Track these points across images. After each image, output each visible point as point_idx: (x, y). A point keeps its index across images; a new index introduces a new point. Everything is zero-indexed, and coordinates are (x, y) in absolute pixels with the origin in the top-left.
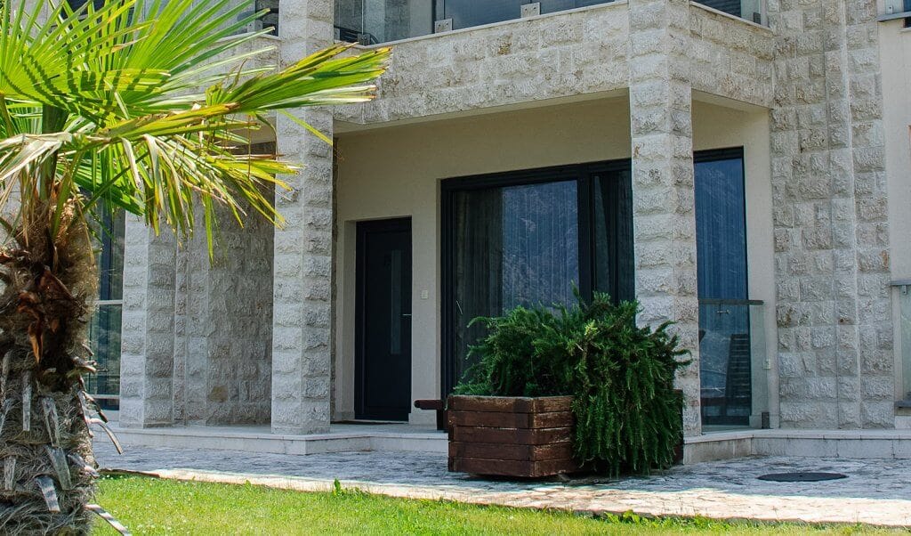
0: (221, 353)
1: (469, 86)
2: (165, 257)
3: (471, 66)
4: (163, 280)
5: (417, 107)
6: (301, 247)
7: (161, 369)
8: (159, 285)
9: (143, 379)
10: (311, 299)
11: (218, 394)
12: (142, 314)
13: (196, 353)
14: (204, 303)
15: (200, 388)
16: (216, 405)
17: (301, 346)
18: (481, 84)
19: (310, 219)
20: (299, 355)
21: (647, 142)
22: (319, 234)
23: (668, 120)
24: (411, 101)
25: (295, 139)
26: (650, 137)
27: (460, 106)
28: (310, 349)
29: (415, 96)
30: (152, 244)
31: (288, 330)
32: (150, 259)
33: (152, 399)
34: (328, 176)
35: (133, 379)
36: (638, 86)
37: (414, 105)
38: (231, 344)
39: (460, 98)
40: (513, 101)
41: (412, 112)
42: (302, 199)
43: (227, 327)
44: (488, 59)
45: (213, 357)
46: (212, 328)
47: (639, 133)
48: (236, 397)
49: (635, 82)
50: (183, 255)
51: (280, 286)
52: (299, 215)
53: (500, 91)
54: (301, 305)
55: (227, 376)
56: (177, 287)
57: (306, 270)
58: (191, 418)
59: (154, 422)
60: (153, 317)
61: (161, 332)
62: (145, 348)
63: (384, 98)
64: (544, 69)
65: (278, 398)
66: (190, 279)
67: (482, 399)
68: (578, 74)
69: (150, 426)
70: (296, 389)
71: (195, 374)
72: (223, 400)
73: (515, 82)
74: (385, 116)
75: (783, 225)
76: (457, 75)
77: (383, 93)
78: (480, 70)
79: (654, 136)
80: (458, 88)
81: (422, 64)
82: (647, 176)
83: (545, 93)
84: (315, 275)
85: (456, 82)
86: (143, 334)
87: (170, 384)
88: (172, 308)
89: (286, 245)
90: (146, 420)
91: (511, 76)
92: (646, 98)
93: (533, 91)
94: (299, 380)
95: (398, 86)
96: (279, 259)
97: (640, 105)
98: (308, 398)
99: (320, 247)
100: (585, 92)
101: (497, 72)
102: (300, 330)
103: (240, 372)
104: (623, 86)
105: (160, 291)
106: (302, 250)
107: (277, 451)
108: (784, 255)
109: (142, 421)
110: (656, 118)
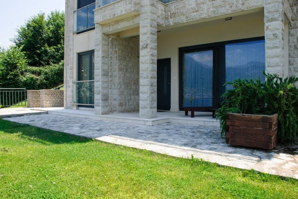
0: (122, 93)
1: (201, 12)
2: (106, 67)
3: (202, 6)
4: (106, 74)
5: (183, 20)
6: (149, 61)
7: (106, 98)
8: (105, 75)
9: (100, 101)
10: (152, 78)
11: (121, 105)
12: (100, 83)
13: (115, 94)
14: (117, 80)
15: (116, 103)
16: (120, 107)
17: (149, 92)
18: (205, 11)
19: (151, 53)
20: (148, 95)
21: (272, 24)
22: (153, 58)
23: (281, 16)
24: (180, 18)
25: (146, 29)
26: (272, 23)
27: (198, 19)
28: (152, 93)
29: (182, 17)
30: (102, 63)
31: (145, 87)
32: (102, 67)
33: (103, 107)
34: (156, 41)
35: (98, 101)
36: (268, 6)
37: (182, 19)
38: (124, 91)
39: (198, 16)
40: (217, 15)
41: (181, 22)
42: (149, 47)
43: (123, 86)
44: (208, 3)
45: (119, 95)
46: (119, 87)
47: (268, 21)
48: (125, 105)
49: (267, 4)
50: (111, 67)
51: (142, 74)
52: (148, 52)
53: (213, 12)
54: (149, 80)
55: (123, 100)
56: (109, 76)
57: (150, 69)
58: (114, 111)
59: (104, 113)
60: (103, 84)
61: (105, 88)
62: (101, 93)
63: (171, 18)
64: (229, 4)
65: (142, 108)
66: (113, 74)
67: (244, 115)
68: (243, 4)
69: (103, 114)
70: (147, 105)
71: (114, 99)
72: (122, 106)
73: (218, 9)
74: (172, 24)
75: (293, 57)
76: (197, 9)
77: (171, 17)
78: (205, 7)
79: (274, 22)
80: (197, 13)
81: (184, 7)
82: (272, 36)
83: (230, 11)
84: (152, 71)
85: (197, 11)
86: (100, 89)
87: (108, 103)
88: (108, 82)
89: (143, 61)
90: (102, 112)
91: (217, 7)
92: (272, 9)
93: (225, 11)
94: (148, 102)
95: (176, 15)
96: (141, 65)
97: (269, 12)
98: (151, 108)
99: (154, 62)
100: (246, 10)
101: (211, 6)
102: (148, 87)
103: (127, 98)
104: (261, 7)
105: (105, 77)
106: (149, 62)
107: (142, 124)
108: (293, 66)
109: (101, 113)
110: (276, 16)
